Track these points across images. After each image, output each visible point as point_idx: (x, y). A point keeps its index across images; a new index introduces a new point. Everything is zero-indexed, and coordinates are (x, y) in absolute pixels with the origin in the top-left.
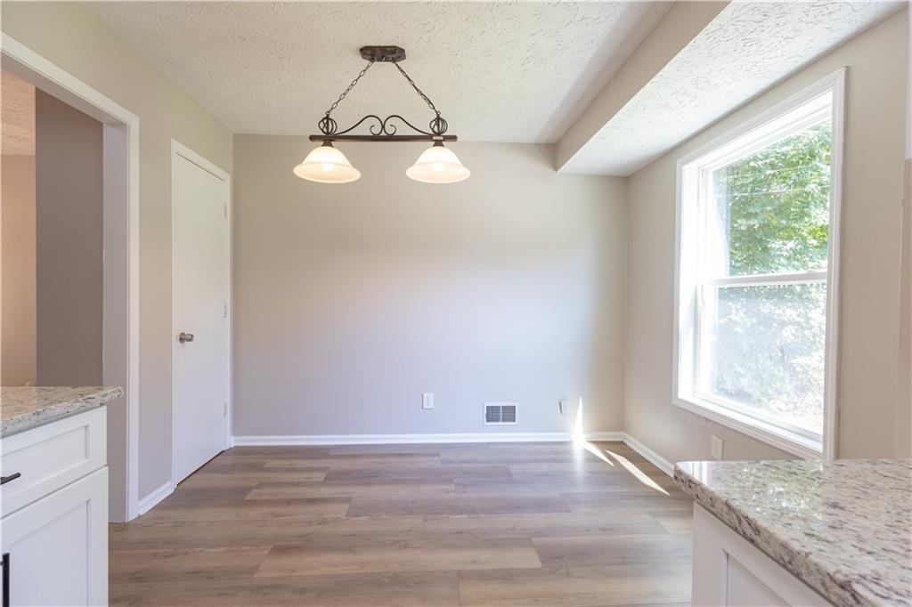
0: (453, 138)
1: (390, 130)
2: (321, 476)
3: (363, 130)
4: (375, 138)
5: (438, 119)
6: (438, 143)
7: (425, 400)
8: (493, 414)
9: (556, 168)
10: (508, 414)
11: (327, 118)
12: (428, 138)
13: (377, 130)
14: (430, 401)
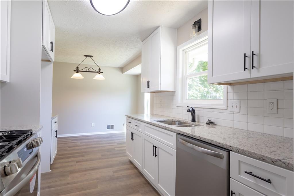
0: (102, 72)
1: (90, 70)
2: (71, 140)
3: (85, 70)
4: (87, 72)
5: (99, 69)
6: (99, 73)
7: (92, 125)
8: (108, 127)
9: (123, 73)
10: (112, 127)
11: (77, 67)
12: (98, 72)
13: (87, 70)
14: (93, 125)
